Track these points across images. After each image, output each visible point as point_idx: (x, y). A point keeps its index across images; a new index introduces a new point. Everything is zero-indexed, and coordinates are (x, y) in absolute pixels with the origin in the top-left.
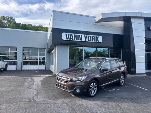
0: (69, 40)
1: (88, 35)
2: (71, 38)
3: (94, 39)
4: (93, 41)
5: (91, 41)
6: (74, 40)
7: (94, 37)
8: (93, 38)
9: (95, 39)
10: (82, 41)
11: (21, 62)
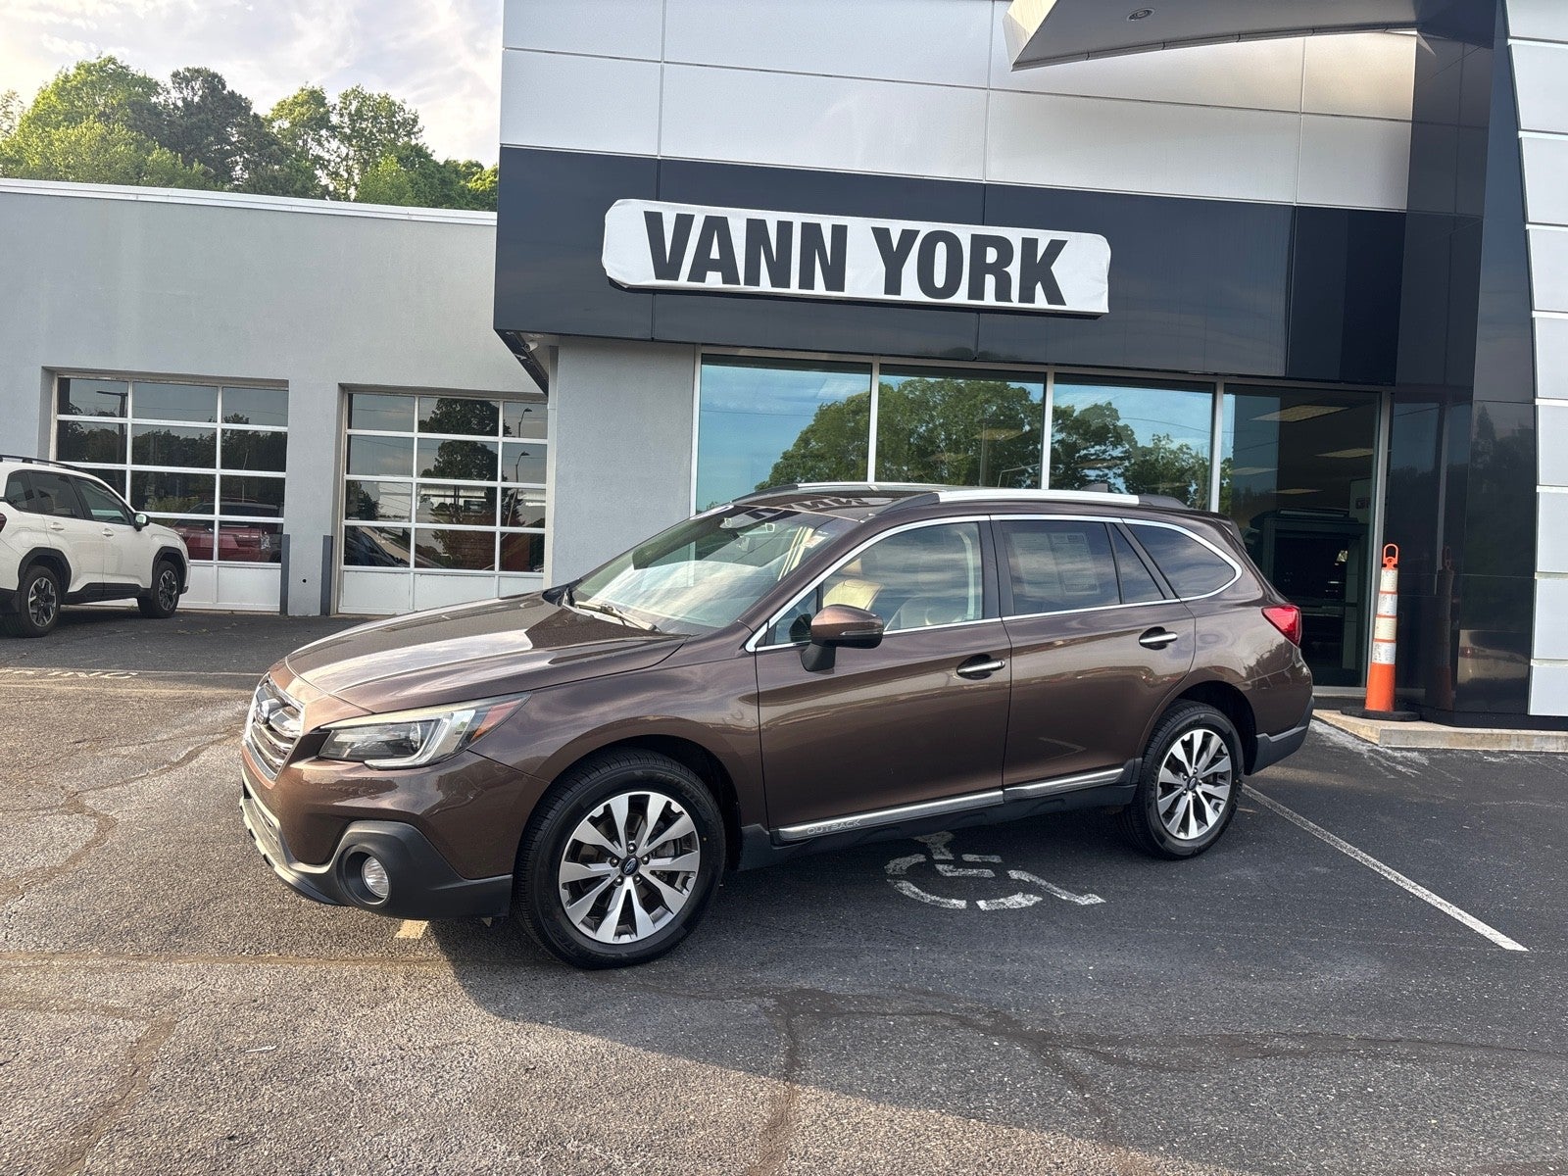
0: (683, 281)
1: (925, 228)
2: (715, 266)
3: (999, 270)
4: (989, 299)
5: (961, 297)
6: (742, 287)
7: (1004, 246)
8: (992, 255)
9: (1014, 270)
10: (849, 292)
11: (329, 542)
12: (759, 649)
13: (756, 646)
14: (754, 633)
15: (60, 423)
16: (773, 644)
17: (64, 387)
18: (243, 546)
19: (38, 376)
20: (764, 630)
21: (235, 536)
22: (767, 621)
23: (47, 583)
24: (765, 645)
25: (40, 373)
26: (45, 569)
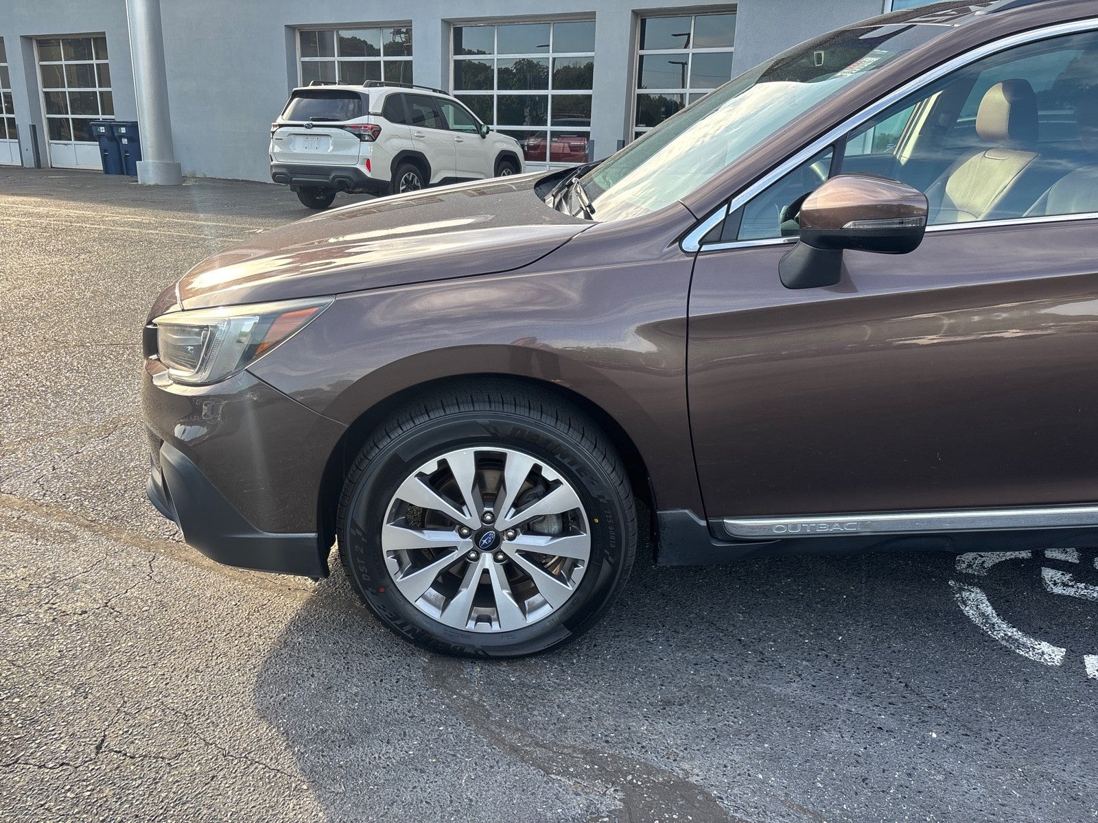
12: (704, 248)
13: (702, 242)
14: (699, 222)
15: (456, 61)
16: (736, 240)
17: (458, 33)
18: (574, 151)
19: (439, 26)
20: (720, 215)
21: (568, 143)
22: (728, 201)
23: (413, 177)
24: (719, 241)
25: (440, 24)
26: (412, 166)
